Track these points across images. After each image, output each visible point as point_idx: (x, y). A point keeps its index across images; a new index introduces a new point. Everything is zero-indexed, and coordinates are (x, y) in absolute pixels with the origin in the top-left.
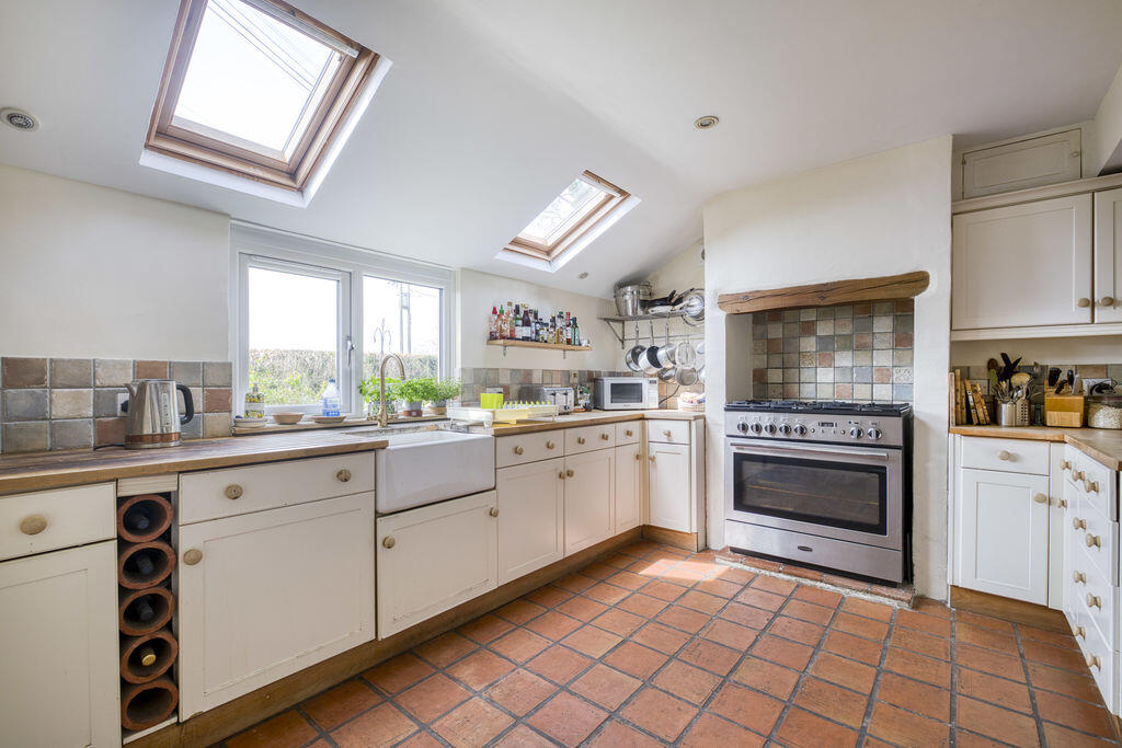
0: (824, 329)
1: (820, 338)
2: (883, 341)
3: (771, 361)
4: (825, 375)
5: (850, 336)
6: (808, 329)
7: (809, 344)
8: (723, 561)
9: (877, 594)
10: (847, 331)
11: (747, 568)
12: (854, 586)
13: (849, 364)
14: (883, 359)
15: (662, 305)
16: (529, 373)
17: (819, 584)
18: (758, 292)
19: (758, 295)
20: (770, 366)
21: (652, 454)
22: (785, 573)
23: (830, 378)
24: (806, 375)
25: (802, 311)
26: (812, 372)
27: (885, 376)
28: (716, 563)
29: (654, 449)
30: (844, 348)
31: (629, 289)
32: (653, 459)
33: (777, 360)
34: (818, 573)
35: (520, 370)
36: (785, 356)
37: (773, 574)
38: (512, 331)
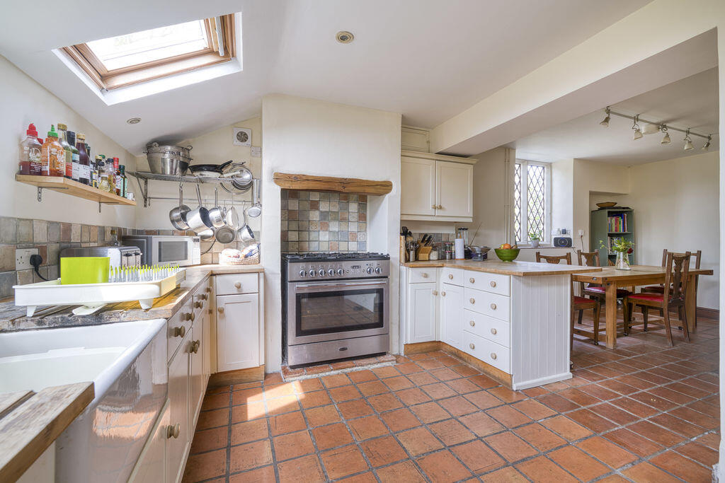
0: (324, 206)
1: (321, 212)
2: (354, 217)
3: (290, 226)
4: (324, 236)
5: (338, 212)
6: (314, 206)
7: (315, 216)
8: (291, 379)
9: (383, 362)
10: (336, 210)
11: (309, 377)
12: (372, 362)
13: (337, 230)
14: (353, 227)
15: (209, 170)
16: (67, 228)
17: (354, 369)
18: (304, 175)
19: (304, 178)
20: (290, 229)
21: (219, 306)
22: (335, 370)
23: (327, 238)
24: (313, 236)
25: (311, 193)
26: (316, 234)
27: (354, 237)
28: (286, 383)
29: (222, 302)
30: (335, 219)
31: (169, 148)
32: (221, 311)
33: (294, 225)
34: (350, 362)
35: (58, 223)
36: (300, 223)
37: (327, 374)
38: (68, 167)
